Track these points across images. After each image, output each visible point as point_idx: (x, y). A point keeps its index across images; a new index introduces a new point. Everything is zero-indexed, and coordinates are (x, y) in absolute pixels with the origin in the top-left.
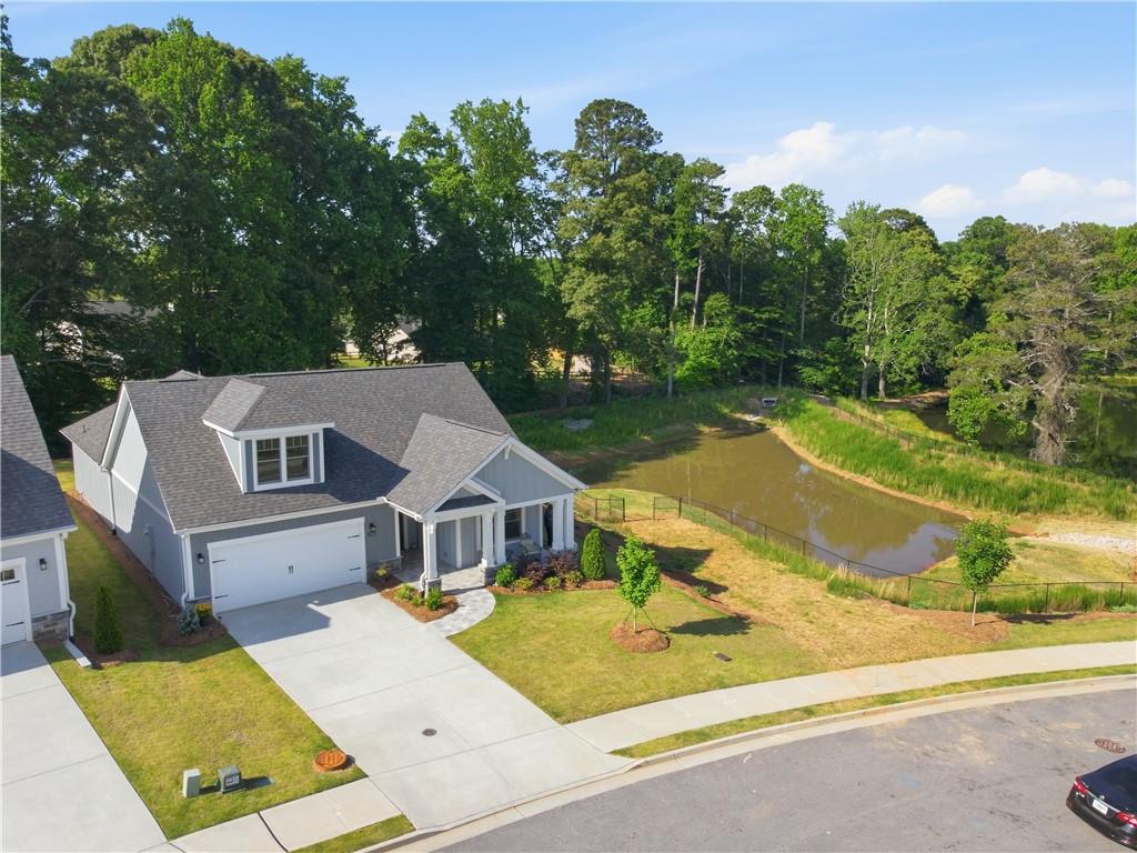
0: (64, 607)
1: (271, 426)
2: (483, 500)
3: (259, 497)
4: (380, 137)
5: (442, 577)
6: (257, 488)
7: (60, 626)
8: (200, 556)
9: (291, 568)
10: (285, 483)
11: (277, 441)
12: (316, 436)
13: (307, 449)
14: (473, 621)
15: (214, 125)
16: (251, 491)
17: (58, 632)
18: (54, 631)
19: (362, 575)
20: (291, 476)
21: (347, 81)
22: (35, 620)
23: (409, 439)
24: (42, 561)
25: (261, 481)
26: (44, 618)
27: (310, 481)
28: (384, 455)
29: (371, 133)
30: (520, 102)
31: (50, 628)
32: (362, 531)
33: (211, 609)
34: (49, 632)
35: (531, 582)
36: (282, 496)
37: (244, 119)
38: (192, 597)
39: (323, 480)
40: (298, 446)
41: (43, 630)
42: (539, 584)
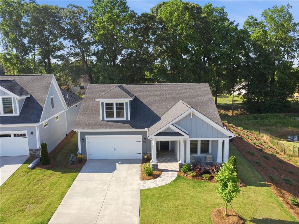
0: (38, 147)
1: (109, 98)
2: (178, 134)
3: (105, 122)
4: (235, 24)
5: (159, 164)
6: (106, 119)
7: (37, 153)
8: (83, 139)
9: (115, 149)
10: (115, 119)
11: (112, 104)
12: (127, 103)
13: (123, 107)
14: (158, 185)
15: (177, 23)
16: (103, 120)
17: (36, 155)
18: (36, 154)
19: (140, 156)
20: (117, 117)
21: (225, 7)
22: (30, 150)
23: (170, 108)
24: (32, 133)
25: (107, 117)
26: (32, 150)
27: (125, 119)
28: (157, 114)
29: (232, 23)
30: (288, 5)
31: (34, 153)
32: (141, 140)
33: (86, 157)
34: (34, 154)
35: (195, 174)
36: (113, 123)
37: (186, 20)
38: (80, 152)
39: (129, 119)
40: (120, 106)
41: (32, 153)
42: (198, 176)
